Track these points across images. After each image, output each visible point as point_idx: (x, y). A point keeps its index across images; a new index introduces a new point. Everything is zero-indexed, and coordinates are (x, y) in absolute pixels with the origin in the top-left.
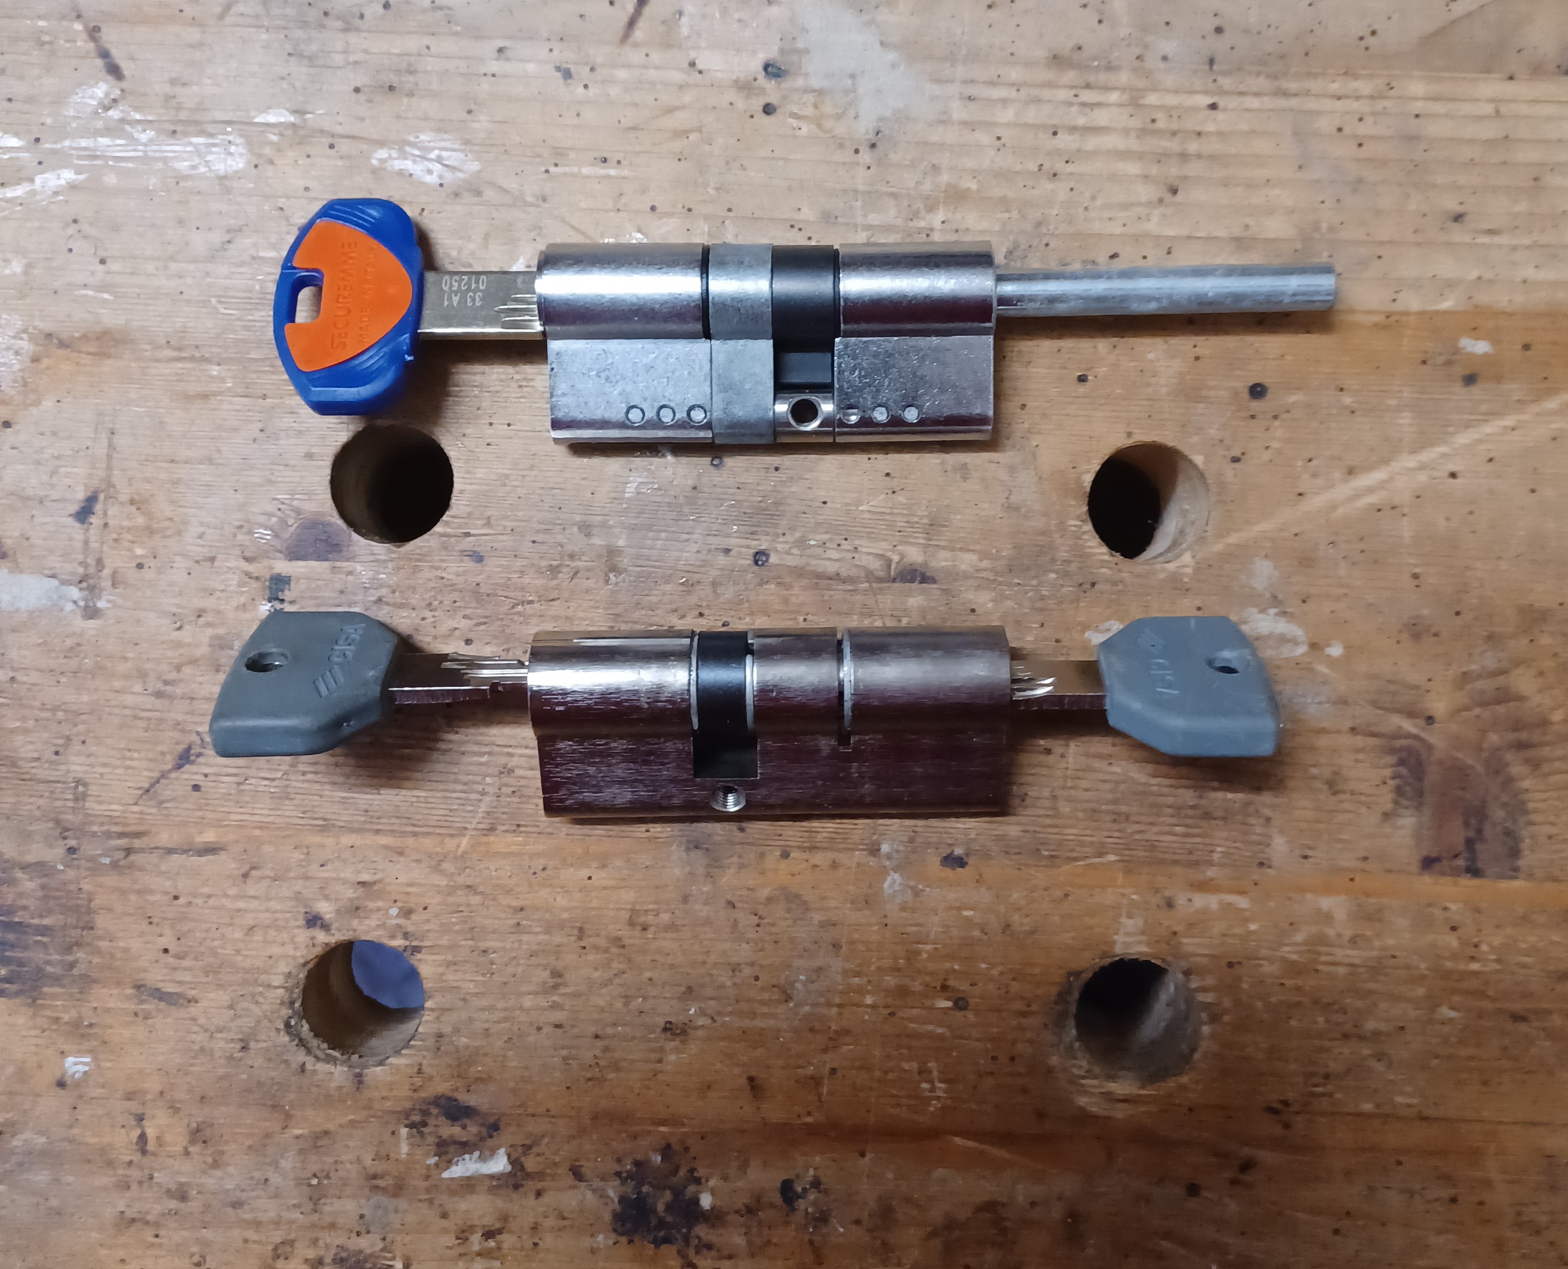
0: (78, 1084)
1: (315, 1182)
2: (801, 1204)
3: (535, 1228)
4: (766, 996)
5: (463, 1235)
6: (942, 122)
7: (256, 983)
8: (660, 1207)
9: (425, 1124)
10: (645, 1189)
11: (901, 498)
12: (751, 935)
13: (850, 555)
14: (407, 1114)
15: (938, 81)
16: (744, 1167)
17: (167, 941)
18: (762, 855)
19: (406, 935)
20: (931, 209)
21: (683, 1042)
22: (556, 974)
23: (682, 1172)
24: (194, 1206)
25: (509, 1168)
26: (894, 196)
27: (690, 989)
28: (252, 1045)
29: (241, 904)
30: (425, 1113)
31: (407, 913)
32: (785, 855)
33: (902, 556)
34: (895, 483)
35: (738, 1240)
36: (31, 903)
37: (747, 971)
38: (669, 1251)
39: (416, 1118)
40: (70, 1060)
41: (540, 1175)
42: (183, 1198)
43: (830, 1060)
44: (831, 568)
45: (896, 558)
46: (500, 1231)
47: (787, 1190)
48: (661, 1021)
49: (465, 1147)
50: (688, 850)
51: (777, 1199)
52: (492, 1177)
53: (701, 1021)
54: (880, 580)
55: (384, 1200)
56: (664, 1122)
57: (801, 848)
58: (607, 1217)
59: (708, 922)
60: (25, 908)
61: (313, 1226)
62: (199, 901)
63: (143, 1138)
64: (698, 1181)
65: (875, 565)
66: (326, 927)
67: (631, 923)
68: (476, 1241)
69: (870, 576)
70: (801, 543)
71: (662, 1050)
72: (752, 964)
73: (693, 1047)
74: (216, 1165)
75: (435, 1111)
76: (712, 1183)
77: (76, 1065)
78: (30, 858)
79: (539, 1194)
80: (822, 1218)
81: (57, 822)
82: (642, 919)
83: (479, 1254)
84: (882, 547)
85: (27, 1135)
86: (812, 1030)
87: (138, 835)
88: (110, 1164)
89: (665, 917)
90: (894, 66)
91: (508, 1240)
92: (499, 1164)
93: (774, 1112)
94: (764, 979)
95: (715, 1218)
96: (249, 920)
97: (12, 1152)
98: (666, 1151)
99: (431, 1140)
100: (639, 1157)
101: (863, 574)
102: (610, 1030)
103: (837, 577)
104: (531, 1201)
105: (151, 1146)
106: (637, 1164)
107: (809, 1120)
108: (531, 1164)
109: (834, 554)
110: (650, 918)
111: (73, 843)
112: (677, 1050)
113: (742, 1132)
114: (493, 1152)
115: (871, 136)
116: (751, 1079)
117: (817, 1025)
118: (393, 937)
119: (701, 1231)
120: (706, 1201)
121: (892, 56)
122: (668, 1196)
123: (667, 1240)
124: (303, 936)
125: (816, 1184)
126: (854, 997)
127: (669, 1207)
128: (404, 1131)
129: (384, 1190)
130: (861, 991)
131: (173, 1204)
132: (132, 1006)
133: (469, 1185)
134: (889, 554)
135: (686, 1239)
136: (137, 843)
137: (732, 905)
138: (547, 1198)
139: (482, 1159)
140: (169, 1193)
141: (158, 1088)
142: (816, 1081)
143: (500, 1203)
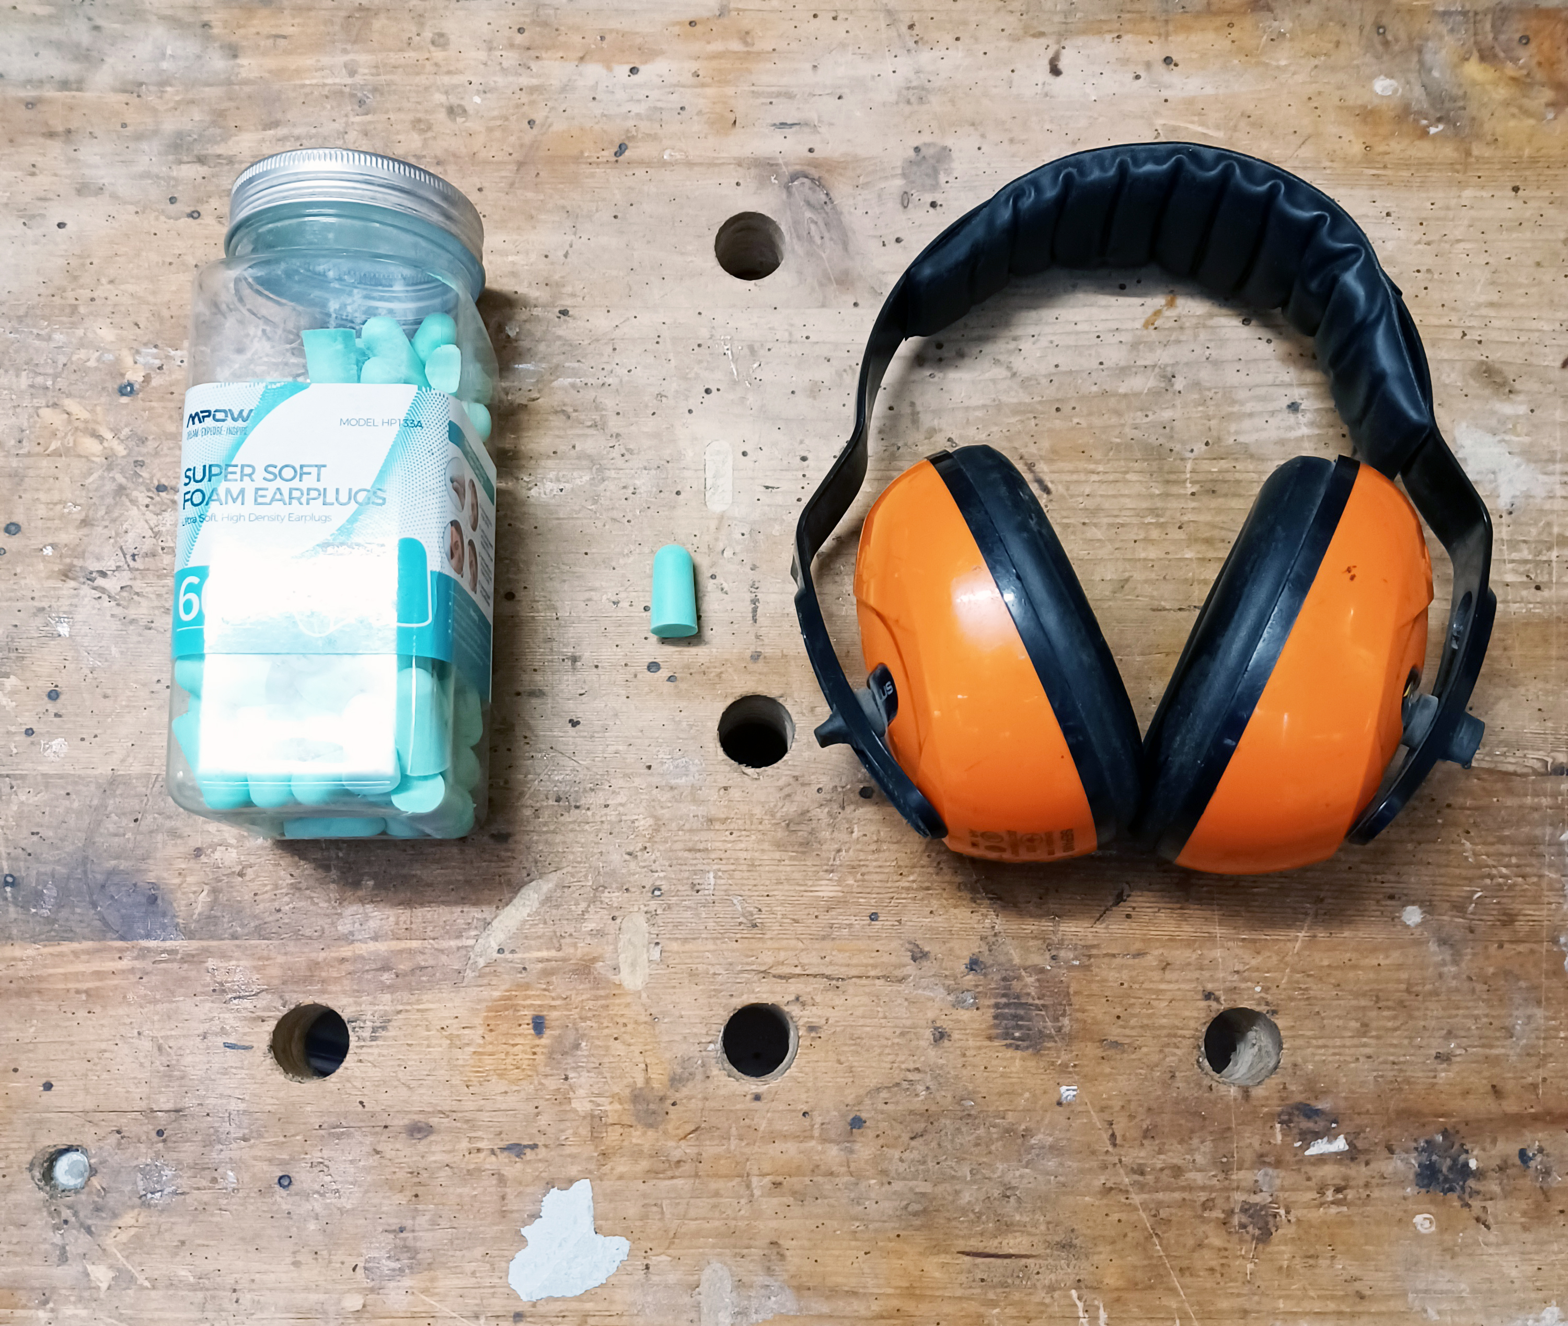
0: (1069, 1104)
1: (1225, 1160)
2: (1532, 1164)
3: (1367, 1185)
4: (1498, 1034)
5: (1321, 1191)
6: (1551, 497)
7: (1175, 1036)
8: (1445, 1170)
9: (1290, 1121)
10: (1434, 1158)
11: (1549, 724)
12: (1485, 997)
13: (1521, 760)
14: (1279, 1115)
15: (1546, 474)
16: (1494, 1141)
17: (1118, 1010)
18: (1486, 948)
19: (1267, 1004)
20: (1549, 549)
21: (1449, 1065)
22: (1365, 1025)
23: (1456, 1146)
24: (1150, 1178)
25: (1347, 1148)
26: (1525, 542)
27: (1450, 1032)
28: (1177, 1074)
29: (1163, 986)
30: (1290, 1114)
31: (1266, 990)
32: (1501, 946)
33: (1554, 759)
34: (1545, 715)
35: (1495, 1188)
36: (1033, 991)
37: (1485, 1020)
38: (1452, 1196)
39: (1285, 1117)
40: (1064, 1088)
41: (1367, 1151)
42: (1142, 1173)
43: (1542, 1073)
44: (1511, 768)
45: (1550, 761)
46: (1345, 1188)
47: (1522, 1154)
48: (1433, 1052)
49: (1317, 1136)
50: (1439, 945)
51: (1518, 1161)
52: (1336, 1153)
53: (1458, 1052)
54: (1542, 774)
55: (1270, 1171)
56: (1442, 1116)
57: (1511, 942)
58: (1411, 1176)
59: (1457, 990)
60: (1028, 994)
61: (1226, 1189)
62: (1136, 986)
63: (1113, 1136)
64: (1467, 1152)
65: (1538, 765)
66: (1217, 1000)
67: (1408, 991)
68: (1330, 1195)
69: (1535, 772)
70: (1490, 754)
71: (1435, 1070)
72: (1487, 1016)
73: (1455, 1068)
74: (1160, 1152)
75: (1296, 1113)
76: (1475, 1153)
77: (1067, 1092)
78: (1029, 963)
79: (1367, 1164)
80: (1547, 1172)
81: (1044, 939)
82: (1415, 989)
83: (1333, 1203)
84: (1540, 754)
85: (1040, 1136)
86: (1528, 1055)
87: (1093, 946)
88: (1093, 1153)
89: (1429, 987)
90: (1518, 466)
91: (1350, 1194)
92: (1340, 1144)
93: (1511, 1106)
94: (1496, 1023)
95: (1479, 1175)
96: (1169, 996)
97: (1032, 1147)
98: (1445, 1133)
99: (1296, 1131)
100: (1427, 1138)
101: (1530, 771)
102: (1402, 1059)
103: (1515, 774)
104: (1363, 1169)
105: (1119, 1141)
106: (1427, 1142)
107: (1533, 1110)
108: (1360, 1144)
109: (1513, 760)
110: (1419, 988)
111: (1054, 953)
112: (1445, 1070)
113: (1491, 1120)
114: (1336, 1137)
115: (1508, 507)
116: (1494, 1087)
117: (1531, 1051)
118: (1259, 1004)
119: (1471, 1183)
120: (1473, 1164)
121: (1516, 460)
122: (1449, 1162)
123: (1451, 1189)
124: (1203, 1004)
125: (1541, 1150)
126: (1553, 1033)
127: (1450, 1169)
128: (1278, 1126)
129: (1269, 1164)
130: (1556, 1029)
131: (1137, 1177)
132: (1099, 1052)
133: (1321, 1159)
134: (1546, 758)
135: (1463, 1188)
136: (1094, 952)
137: (1470, 979)
138: (1373, 1165)
139: (1330, 1142)
140: (1133, 1171)
141: (1121, 1103)
142: (1535, 1086)
143: (1343, 1169)
